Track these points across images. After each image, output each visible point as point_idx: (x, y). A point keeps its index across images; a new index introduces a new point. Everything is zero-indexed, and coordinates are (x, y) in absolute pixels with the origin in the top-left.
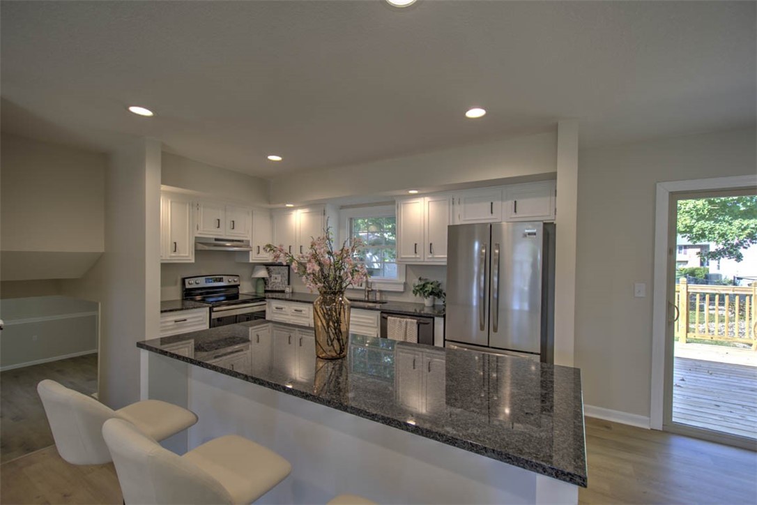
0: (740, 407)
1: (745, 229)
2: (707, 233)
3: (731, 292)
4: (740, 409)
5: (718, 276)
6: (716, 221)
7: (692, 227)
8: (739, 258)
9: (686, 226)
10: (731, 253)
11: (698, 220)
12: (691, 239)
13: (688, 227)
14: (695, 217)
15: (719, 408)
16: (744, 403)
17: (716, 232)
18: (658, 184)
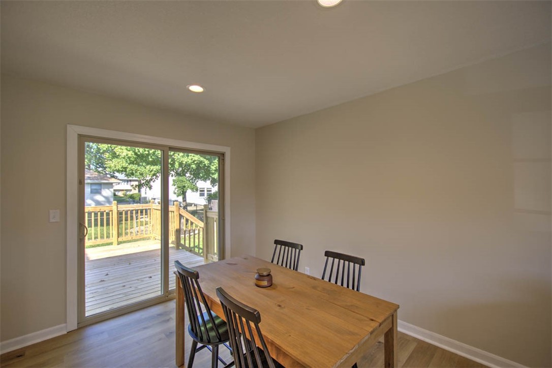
0: (137, 281)
1: (152, 171)
2: (134, 172)
3: (141, 208)
4: (137, 283)
5: (145, 198)
6: (139, 165)
7: (126, 168)
8: (150, 188)
9: (122, 167)
10: (147, 185)
11: (129, 164)
12: (127, 175)
13: (124, 168)
14: (129, 162)
15: (125, 287)
16: (138, 278)
17: (139, 172)
18: (68, 126)
